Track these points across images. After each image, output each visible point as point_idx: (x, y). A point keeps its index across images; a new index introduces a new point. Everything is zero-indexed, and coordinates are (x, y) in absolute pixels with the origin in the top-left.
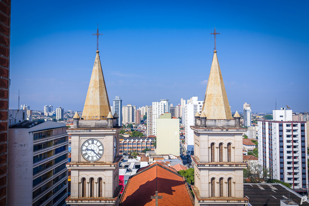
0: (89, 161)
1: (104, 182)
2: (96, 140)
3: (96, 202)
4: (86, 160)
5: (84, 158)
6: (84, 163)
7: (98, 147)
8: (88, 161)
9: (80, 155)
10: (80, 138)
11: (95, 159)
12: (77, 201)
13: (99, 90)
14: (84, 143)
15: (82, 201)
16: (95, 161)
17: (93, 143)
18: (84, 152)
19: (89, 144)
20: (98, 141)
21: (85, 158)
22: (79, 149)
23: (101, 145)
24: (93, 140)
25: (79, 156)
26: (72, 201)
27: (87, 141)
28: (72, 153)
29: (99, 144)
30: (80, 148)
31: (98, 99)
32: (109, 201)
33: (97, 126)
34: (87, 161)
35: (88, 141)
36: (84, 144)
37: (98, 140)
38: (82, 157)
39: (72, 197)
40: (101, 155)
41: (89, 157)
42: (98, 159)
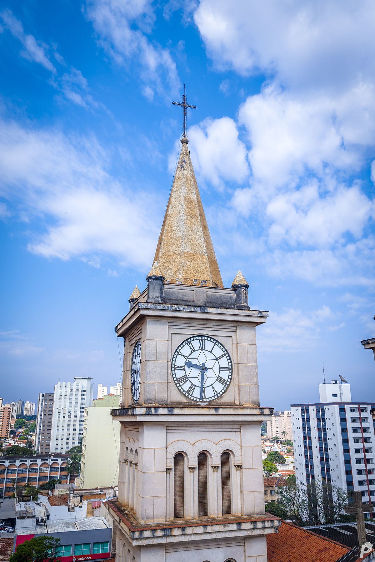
0: (193, 400)
1: (238, 463)
2: (212, 340)
3: (227, 529)
4: (184, 395)
5: (180, 390)
6: (183, 406)
7: (218, 359)
8: (190, 399)
10: (171, 331)
11: (210, 393)
12: (168, 532)
14: (180, 348)
15: (183, 529)
16: (210, 399)
17: (203, 348)
18: (179, 374)
19: (193, 350)
20: (215, 344)
21: (182, 391)
23: (224, 355)
24: (202, 339)
25: (167, 384)
26: (154, 530)
27: (186, 342)
28: (149, 373)
29: (218, 352)
32: (263, 522)
33: (211, 302)
34: (189, 401)
35: (189, 340)
36: (178, 350)
37: (217, 341)
38: (174, 388)
39: (145, 518)
40: (226, 384)
41: (194, 389)
42: (218, 394)
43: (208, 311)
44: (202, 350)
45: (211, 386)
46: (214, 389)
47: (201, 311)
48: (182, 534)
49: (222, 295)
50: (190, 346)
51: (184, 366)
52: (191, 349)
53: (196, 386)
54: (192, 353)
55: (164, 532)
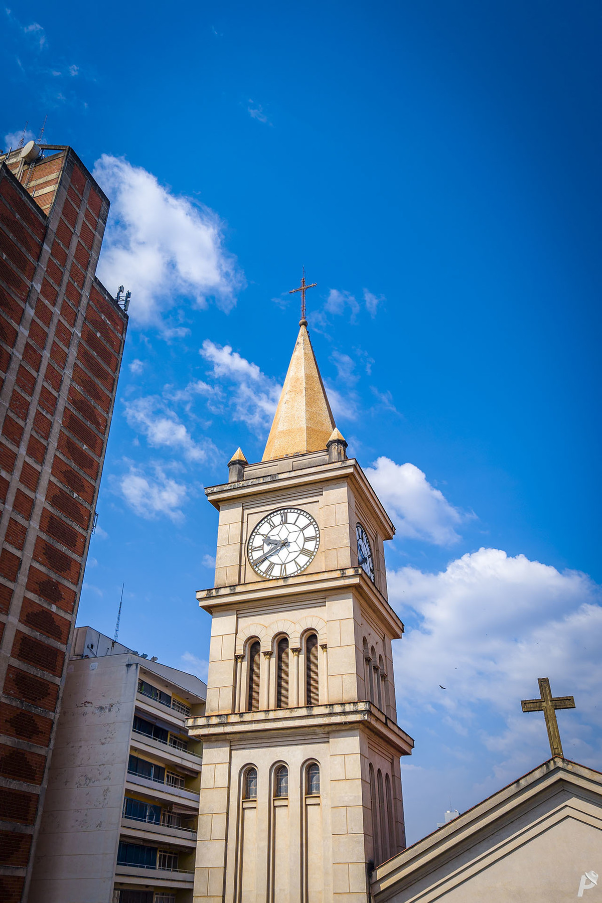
1: (322, 642)
2: (296, 511)
4: (261, 577)
5: (256, 572)
7: (302, 530)
9: (243, 563)
10: (246, 512)
11: (291, 569)
14: (258, 528)
15: (241, 715)
17: (284, 522)
18: (256, 555)
19: (273, 527)
20: (300, 514)
21: (259, 571)
22: (241, 544)
23: (311, 523)
24: (284, 512)
25: (240, 566)
26: (209, 717)
27: (266, 520)
29: (303, 521)
30: (244, 542)
31: (303, 414)
32: (343, 704)
35: (269, 517)
36: (256, 530)
38: (249, 569)
40: (312, 554)
41: (273, 568)
42: (301, 568)
44: (283, 524)
45: (293, 561)
46: (298, 564)
49: (312, 461)
50: (270, 524)
51: (263, 545)
53: (275, 564)
54: (272, 529)
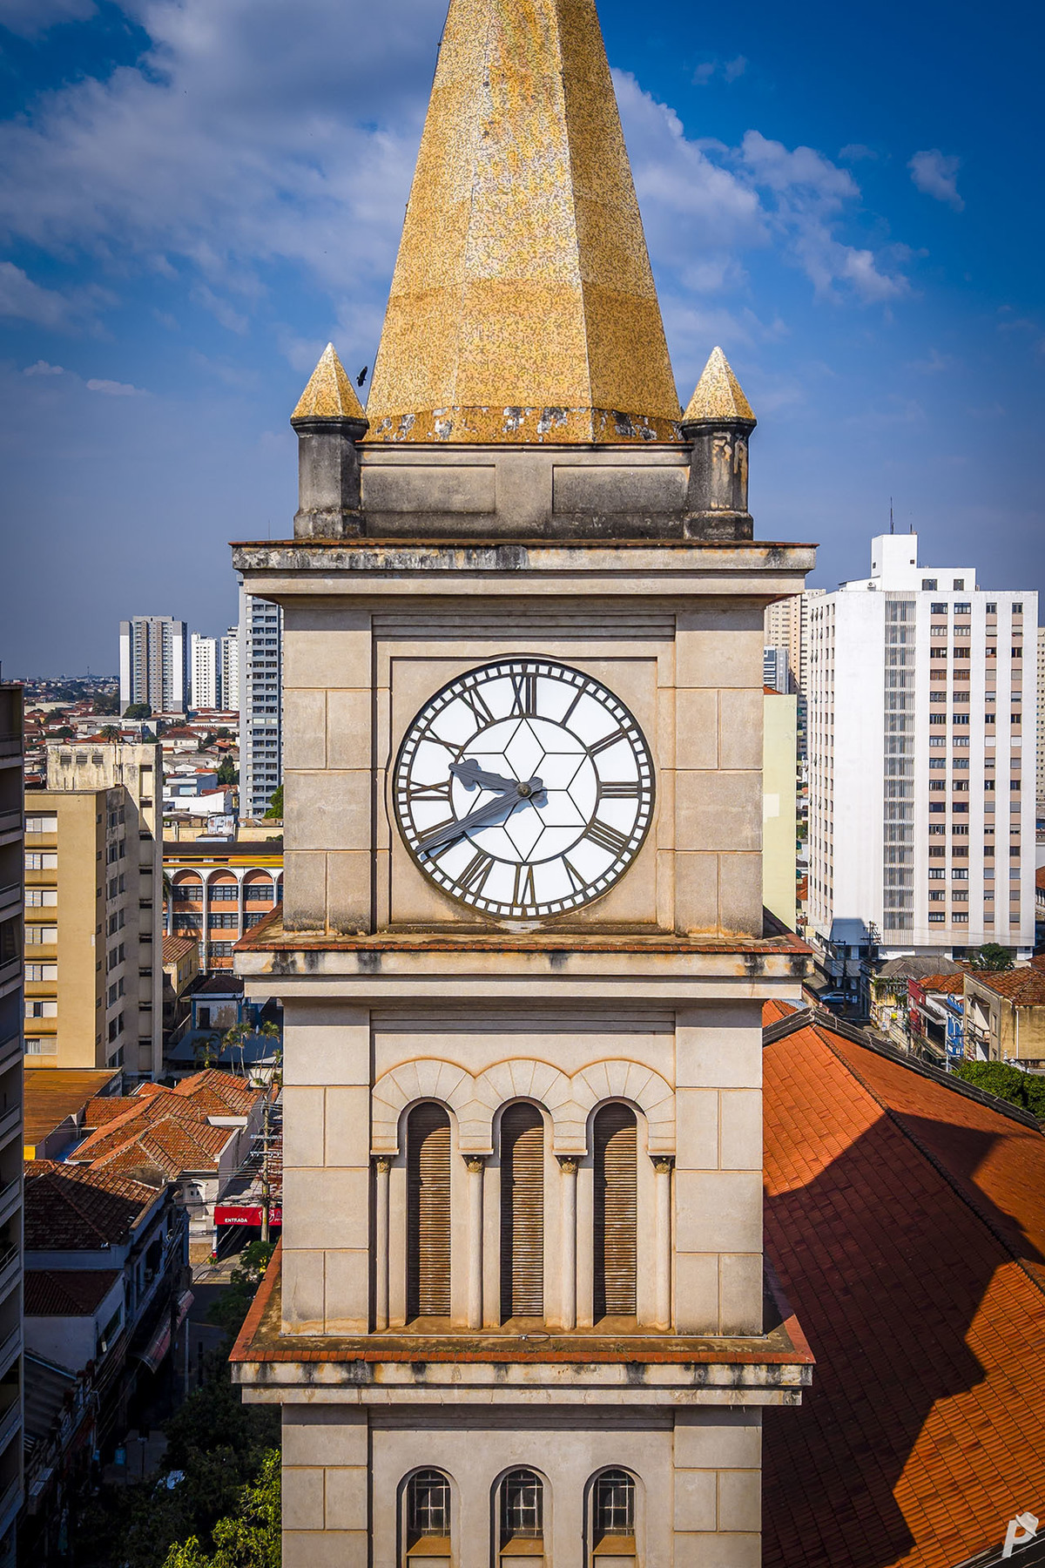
0: (484, 913)
2: (568, 676)
3: (587, 1377)
4: (447, 895)
5: (428, 877)
6: (439, 938)
7: (592, 751)
8: (472, 907)
9: (383, 843)
12: (362, 1373)
13: (560, 106)
14: (429, 713)
15: (419, 1367)
16: (556, 908)
18: (428, 815)
19: (487, 721)
20: (582, 690)
23: (622, 733)
25: (374, 851)
26: (311, 1364)
27: (458, 688)
28: (300, 816)
29: (594, 720)
30: (381, 763)
31: (565, 215)
32: (737, 1364)
33: (570, 512)
34: (467, 915)
35: (469, 682)
36: (422, 723)
38: (404, 869)
39: (295, 1317)
40: (625, 848)
41: (487, 871)
43: (533, 565)
44: (522, 716)
45: (560, 858)
46: (573, 869)
47: (501, 566)
48: (413, 1382)
49: (627, 476)
50: (471, 706)
51: (449, 784)
52: (477, 714)
53: (494, 858)
54: (480, 730)
55: (349, 1372)
